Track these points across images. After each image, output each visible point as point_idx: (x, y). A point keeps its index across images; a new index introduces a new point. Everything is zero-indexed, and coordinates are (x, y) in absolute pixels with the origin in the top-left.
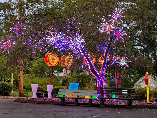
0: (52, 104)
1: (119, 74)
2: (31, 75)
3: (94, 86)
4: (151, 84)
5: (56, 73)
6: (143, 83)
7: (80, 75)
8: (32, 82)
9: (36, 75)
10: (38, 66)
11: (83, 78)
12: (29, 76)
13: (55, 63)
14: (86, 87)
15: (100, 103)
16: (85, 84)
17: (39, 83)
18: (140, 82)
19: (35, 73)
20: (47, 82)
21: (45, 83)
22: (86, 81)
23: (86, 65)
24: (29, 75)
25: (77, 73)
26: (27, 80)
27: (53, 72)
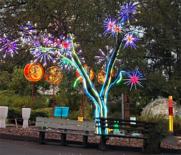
0: (25, 141)
1: (127, 96)
2: (9, 92)
3: (89, 109)
4: (165, 111)
5: (41, 90)
6: (154, 109)
7: (72, 94)
8: (8, 100)
9: (15, 92)
10: (19, 80)
11: (75, 99)
12: (6, 93)
13: (39, 77)
14: (79, 111)
15: (101, 143)
16: (77, 106)
17: (17, 102)
18: (151, 108)
19: (14, 89)
20: (28, 102)
21: (26, 104)
22: (79, 102)
23: (80, 82)
24: (7, 91)
25: (68, 91)
26: (3, 98)
27: (37, 89)
